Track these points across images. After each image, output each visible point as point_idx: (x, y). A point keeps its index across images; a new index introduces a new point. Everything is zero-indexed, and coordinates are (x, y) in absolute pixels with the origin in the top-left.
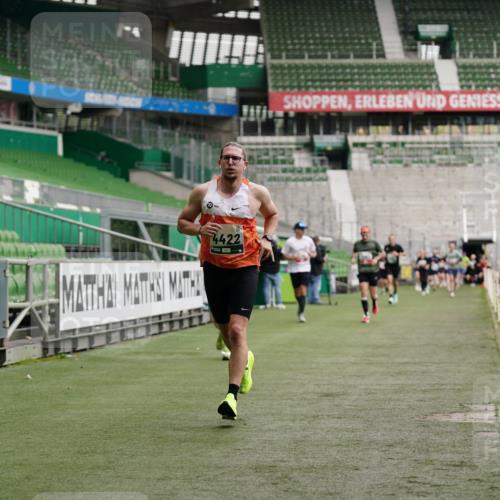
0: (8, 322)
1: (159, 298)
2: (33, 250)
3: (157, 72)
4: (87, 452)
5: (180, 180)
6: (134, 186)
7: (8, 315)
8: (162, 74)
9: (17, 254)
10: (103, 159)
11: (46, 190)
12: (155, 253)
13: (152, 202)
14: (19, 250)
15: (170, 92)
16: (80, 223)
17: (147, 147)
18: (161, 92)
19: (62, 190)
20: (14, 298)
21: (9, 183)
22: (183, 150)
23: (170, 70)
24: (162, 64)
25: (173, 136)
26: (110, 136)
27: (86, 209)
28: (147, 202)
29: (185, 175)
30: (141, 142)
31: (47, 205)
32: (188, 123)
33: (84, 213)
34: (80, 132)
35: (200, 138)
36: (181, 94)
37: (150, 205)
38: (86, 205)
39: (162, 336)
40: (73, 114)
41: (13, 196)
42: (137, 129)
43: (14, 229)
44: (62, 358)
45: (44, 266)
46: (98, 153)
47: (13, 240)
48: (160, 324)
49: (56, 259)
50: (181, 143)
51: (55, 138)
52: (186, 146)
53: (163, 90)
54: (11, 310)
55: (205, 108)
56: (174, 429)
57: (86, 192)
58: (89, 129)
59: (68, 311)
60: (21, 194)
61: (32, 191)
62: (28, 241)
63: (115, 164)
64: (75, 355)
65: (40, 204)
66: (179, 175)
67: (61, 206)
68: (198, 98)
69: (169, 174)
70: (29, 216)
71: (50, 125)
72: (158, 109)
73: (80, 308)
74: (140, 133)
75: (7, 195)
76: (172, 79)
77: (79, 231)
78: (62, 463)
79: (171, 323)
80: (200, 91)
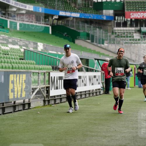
0: (31, 93)
1: (85, 85)
2: (41, 67)
3: (85, 4)
4: (59, 140)
5: (93, 43)
6: (77, 45)
7: (31, 90)
8: (87, 5)
9: (35, 69)
10: (65, 35)
11: (45, 46)
12: (84, 69)
13: (83, 51)
14: (36, 68)
15: (90, 12)
16: (57, 58)
17: (81, 31)
18: (86, 11)
19: (51, 46)
20: (34, 84)
21: (32, 44)
22: (94, 32)
23: (90, 3)
24: (87, 1)
25: (91, 27)
26: (68, 27)
27: (59, 53)
28: (81, 51)
29: (95, 41)
30: (79, 29)
31: (45, 51)
32: (96, 23)
33: (59, 55)
34: (58, 26)
35: (100, 28)
36: (94, 12)
37: (82, 52)
38: (59, 52)
39: (86, 99)
40: (55, 19)
41: (33, 48)
42: (78, 25)
43: (34, 60)
44: (51, 106)
45: (45, 73)
46: (64, 33)
47: (33, 64)
48: (85, 94)
49: (49, 71)
50: (93, 30)
51: (49, 27)
52: (95, 31)
53: (87, 11)
54: (33, 89)
55: (102, 17)
56: (90, 132)
57: (59, 47)
58: (61, 24)
59: (53, 89)
60: (36, 48)
61: (41, 46)
62: (39, 64)
63: (70, 37)
64: (55, 105)
65: (43, 51)
66: (93, 41)
67: (50, 52)
68: (100, 14)
69: (89, 41)
70: (39, 55)
71: (47, 23)
72: (85, 18)
73: (57, 88)
74: (79, 26)
75: (31, 48)
76: (90, 7)
77: (57, 61)
78: (50, 143)
79: (89, 94)
80: (100, 11)
